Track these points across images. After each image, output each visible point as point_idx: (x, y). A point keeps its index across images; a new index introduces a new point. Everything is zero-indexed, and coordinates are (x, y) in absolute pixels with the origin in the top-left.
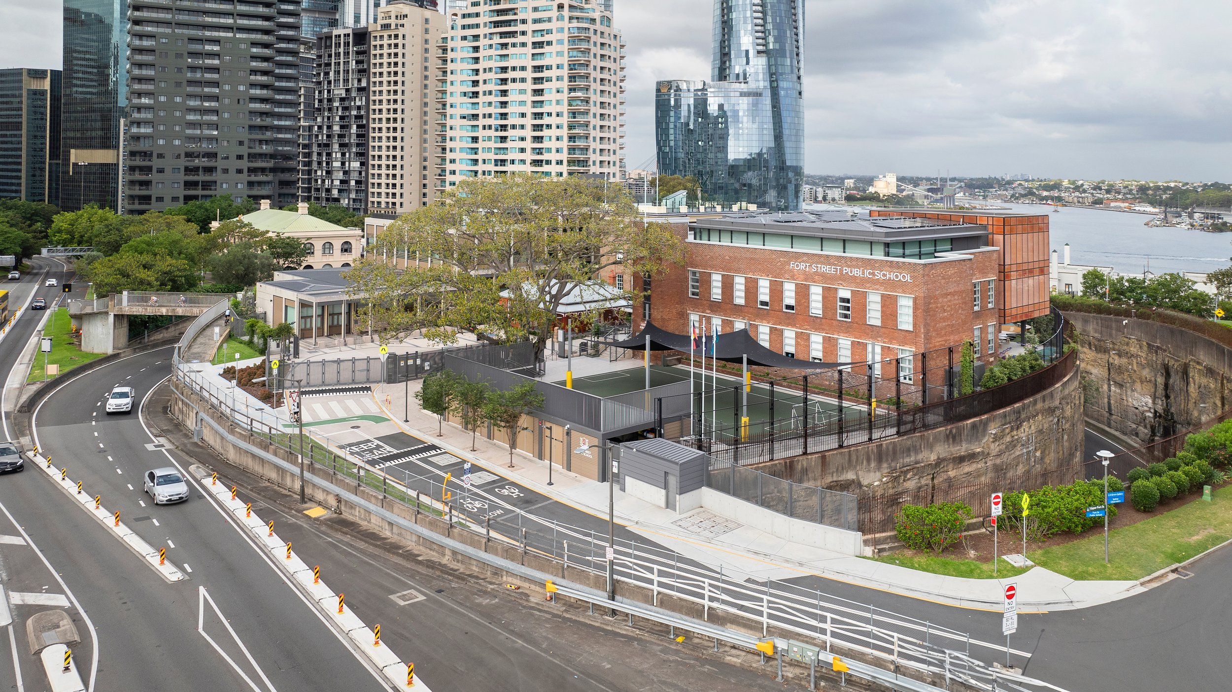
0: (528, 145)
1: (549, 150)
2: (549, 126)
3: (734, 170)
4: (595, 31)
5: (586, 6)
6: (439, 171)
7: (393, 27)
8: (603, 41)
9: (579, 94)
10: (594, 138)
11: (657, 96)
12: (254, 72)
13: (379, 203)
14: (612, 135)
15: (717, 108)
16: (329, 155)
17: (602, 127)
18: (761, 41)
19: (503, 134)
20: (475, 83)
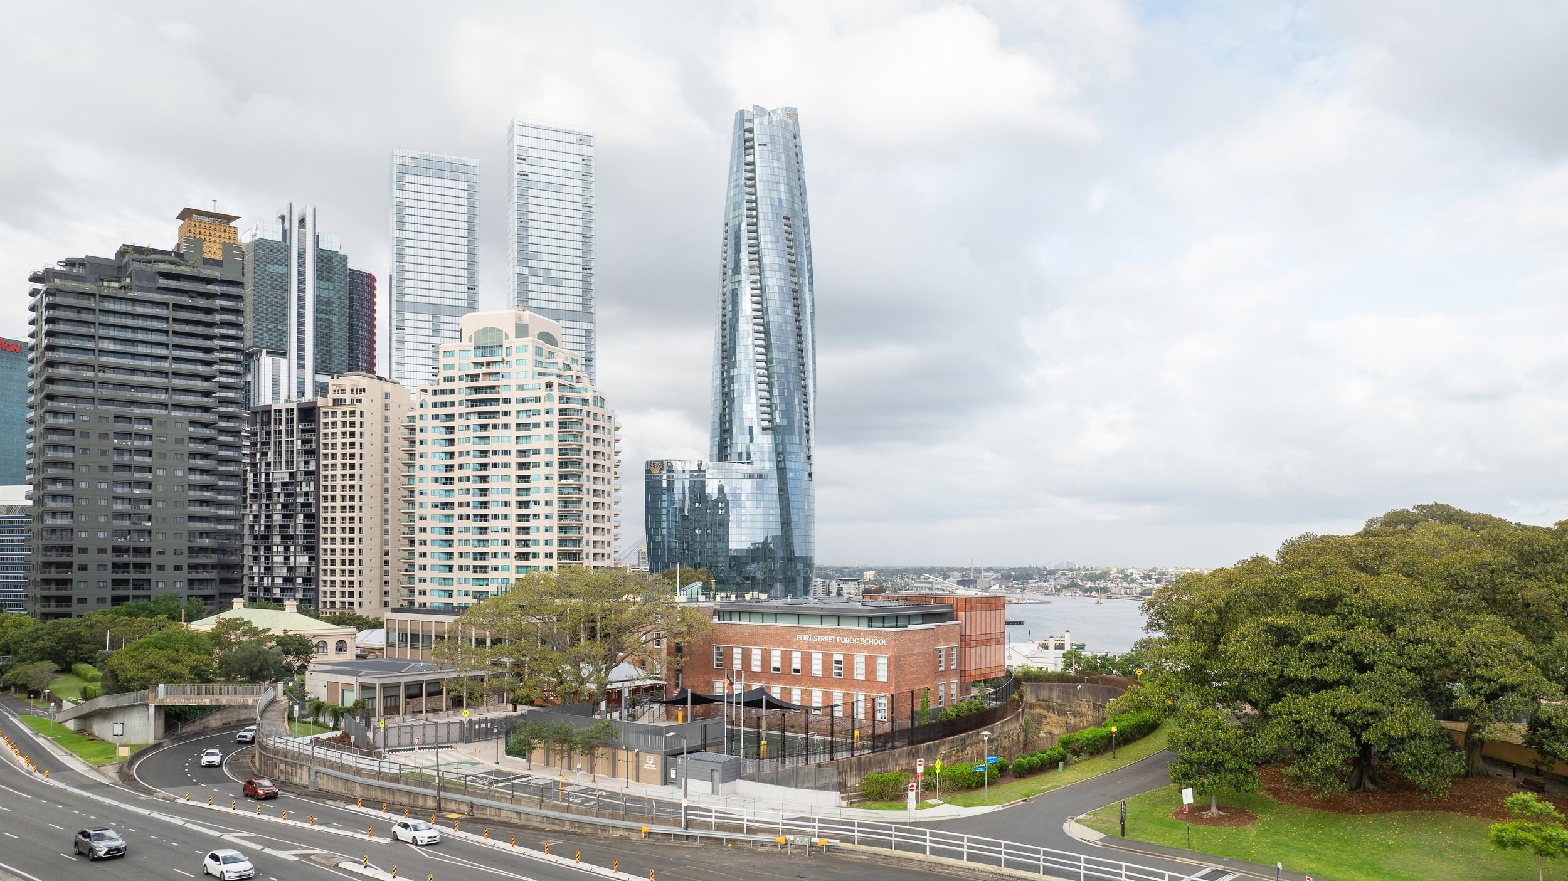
0: (513, 536)
1: (537, 542)
2: (537, 516)
3: (738, 561)
4: (588, 412)
5: (577, 385)
6: (406, 566)
7: (348, 402)
8: (596, 423)
9: (570, 481)
10: (587, 529)
11: (647, 478)
12: (193, 455)
13: (332, 603)
14: (606, 525)
15: (716, 491)
16: (268, 548)
17: (595, 516)
18: (766, 416)
19: (483, 524)
20: (449, 468)
